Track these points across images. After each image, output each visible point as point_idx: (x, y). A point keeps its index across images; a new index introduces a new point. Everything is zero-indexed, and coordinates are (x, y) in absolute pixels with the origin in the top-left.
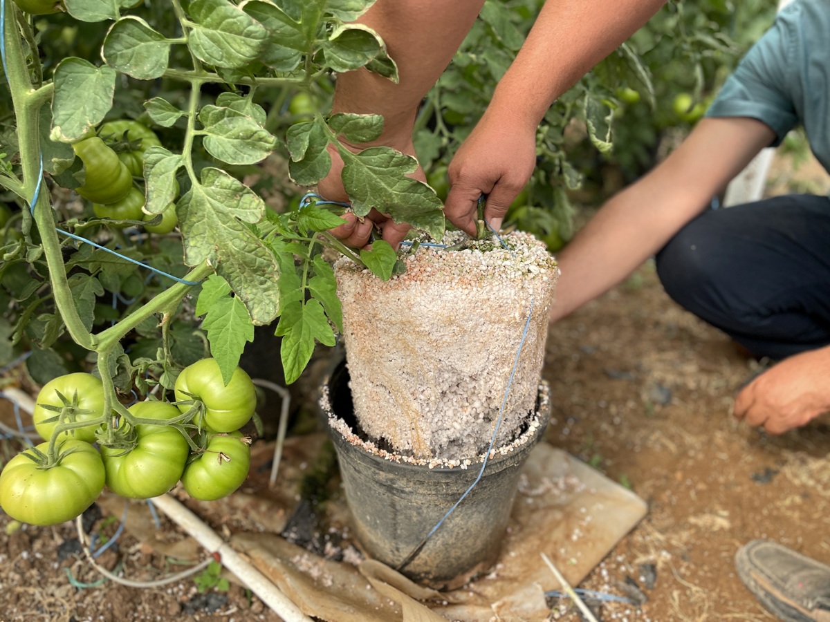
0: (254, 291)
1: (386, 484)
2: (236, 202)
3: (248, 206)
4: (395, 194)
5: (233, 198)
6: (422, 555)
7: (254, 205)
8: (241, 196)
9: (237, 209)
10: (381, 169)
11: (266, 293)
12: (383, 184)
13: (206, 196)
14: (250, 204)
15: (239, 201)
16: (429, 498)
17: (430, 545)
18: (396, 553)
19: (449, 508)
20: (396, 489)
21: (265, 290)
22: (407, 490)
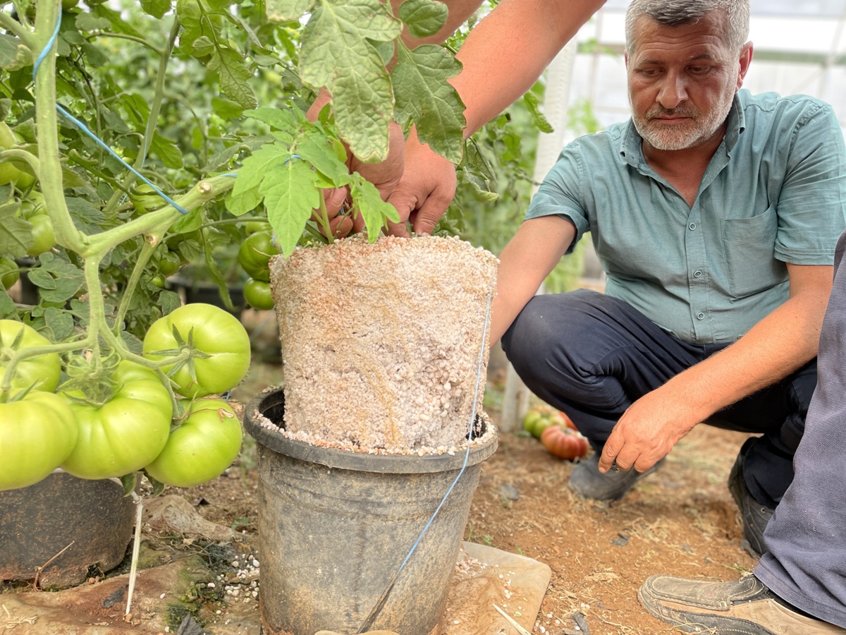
0: (358, 135)
1: (359, 499)
2: (368, 22)
3: (379, 27)
4: (435, 99)
5: (366, 17)
6: (387, 608)
7: (386, 27)
8: (374, 16)
9: (368, 30)
10: (431, 69)
11: (372, 137)
12: (427, 88)
13: (335, 16)
14: (382, 25)
15: (371, 21)
16: (408, 508)
17: (397, 589)
18: (354, 615)
19: (426, 523)
20: (373, 503)
21: (372, 134)
22: (385, 500)
